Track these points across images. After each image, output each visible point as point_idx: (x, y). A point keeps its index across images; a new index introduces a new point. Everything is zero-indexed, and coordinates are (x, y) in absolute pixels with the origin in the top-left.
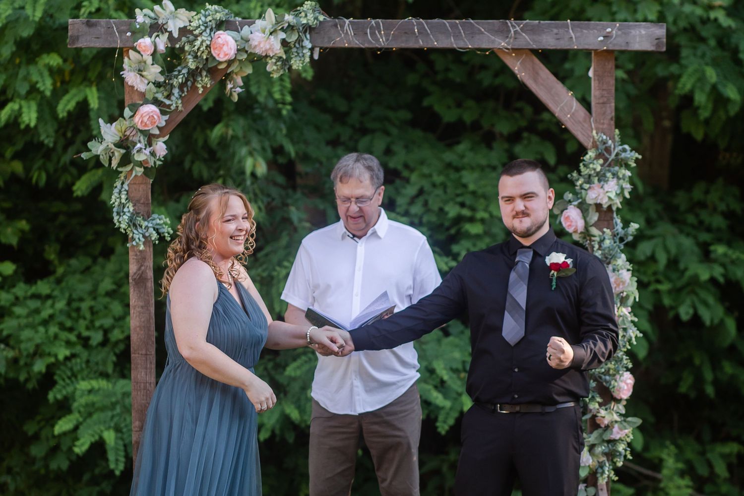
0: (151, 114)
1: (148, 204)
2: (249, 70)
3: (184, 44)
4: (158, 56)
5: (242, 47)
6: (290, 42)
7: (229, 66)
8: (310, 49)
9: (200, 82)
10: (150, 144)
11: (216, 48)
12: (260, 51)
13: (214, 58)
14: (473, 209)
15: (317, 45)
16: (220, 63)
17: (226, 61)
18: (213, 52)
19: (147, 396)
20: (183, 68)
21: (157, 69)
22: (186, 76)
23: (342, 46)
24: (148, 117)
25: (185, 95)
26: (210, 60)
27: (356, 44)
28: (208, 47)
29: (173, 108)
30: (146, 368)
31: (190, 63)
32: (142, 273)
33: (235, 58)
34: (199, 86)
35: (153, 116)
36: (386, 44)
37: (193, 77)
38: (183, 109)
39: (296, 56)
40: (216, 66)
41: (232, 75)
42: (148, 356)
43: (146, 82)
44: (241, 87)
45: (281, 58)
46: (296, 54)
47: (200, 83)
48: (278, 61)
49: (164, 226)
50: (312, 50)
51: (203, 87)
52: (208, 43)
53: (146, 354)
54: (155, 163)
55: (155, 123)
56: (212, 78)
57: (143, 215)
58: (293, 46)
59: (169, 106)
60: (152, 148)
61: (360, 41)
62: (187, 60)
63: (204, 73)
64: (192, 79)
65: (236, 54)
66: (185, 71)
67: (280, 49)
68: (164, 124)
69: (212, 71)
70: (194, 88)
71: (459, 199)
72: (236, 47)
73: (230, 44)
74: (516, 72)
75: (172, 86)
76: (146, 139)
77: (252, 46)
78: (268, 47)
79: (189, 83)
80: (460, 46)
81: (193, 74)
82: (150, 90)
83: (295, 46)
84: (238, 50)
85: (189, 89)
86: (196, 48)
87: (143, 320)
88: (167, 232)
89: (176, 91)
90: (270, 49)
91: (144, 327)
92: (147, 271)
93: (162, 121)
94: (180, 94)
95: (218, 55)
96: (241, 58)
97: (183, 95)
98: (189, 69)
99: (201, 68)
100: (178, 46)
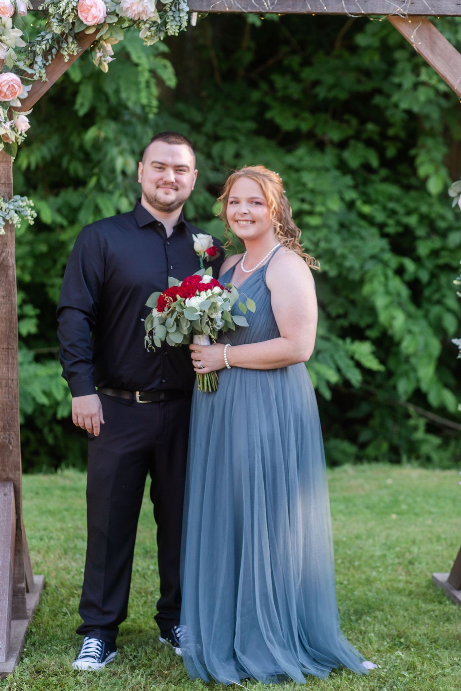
0: (11, 83)
1: (9, 184)
2: (120, 37)
3: (48, 6)
4: (19, 18)
5: (113, 10)
6: (165, 5)
7: (98, 31)
8: (188, 13)
9: (66, 49)
10: (10, 117)
11: (84, 10)
12: (132, 14)
13: (81, 22)
14: (312, 204)
15: (195, 9)
16: (88, 27)
17: (94, 26)
18: (80, 15)
19: (9, 393)
20: (47, 34)
21: (18, 33)
22: (50, 41)
23: (223, 10)
24: (7, 86)
25: (50, 64)
26: (76, 25)
27: (238, 8)
28: (74, 9)
29: (36, 78)
30: (8, 364)
31: (55, 27)
32: (3, 259)
33: (105, 22)
34: (65, 53)
35: (14, 86)
36: (271, 8)
37: (58, 42)
38: (47, 80)
39: (172, 20)
40: (83, 31)
41: (101, 42)
42: (10, 351)
43: (6, 47)
44: (112, 57)
45: (155, 22)
46: (172, 18)
47: (66, 51)
48: (153, 26)
49: (27, 208)
50: (189, 13)
51: (69, 55)
52: (75, 4)
53: (8, 349)
54: (16, 139)
55: (16, 93)
56: (80, 45)
57: (3, 197)
58: (169, 9)
59: (32, 76)
60: (12, 121)
61: (243, 5)
62: (51, 25)
63: (70, 39)
64: (57, 46)
65: (105, 18)
66: (49, 36)
67: (154, 12)
68: (26, 95)
69: (80, 37)
70: (60, 56)
71: (301, 196)
72: (105, 10)
73: (98, 5)
74: (413, 41)
75: (35, 53)
76: (6, 112)
77: (124, 8)
78: (141, 9)
79: (54, 51)
80: (351, 11)
81: (59, 40)
82: (10, 57)
83: (171, 10)
84: (108, 13)
85: (54, 56)
86: (61, 10)
87: (4, 311)
88: (30, 215)
89: (39, 59)
90: (143, 11)
91: (5, 319)
92: (9, 258)
93: (23, 91)
94: (44, 62)
95: (86, 18)
96: (111, 22)
97: (47, 64)
98: (54, 34)
99: (67, 34)
100: (40, 8)
